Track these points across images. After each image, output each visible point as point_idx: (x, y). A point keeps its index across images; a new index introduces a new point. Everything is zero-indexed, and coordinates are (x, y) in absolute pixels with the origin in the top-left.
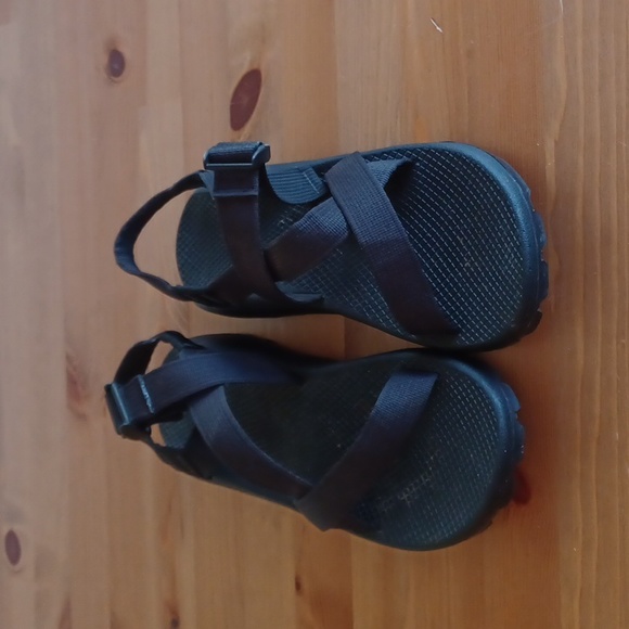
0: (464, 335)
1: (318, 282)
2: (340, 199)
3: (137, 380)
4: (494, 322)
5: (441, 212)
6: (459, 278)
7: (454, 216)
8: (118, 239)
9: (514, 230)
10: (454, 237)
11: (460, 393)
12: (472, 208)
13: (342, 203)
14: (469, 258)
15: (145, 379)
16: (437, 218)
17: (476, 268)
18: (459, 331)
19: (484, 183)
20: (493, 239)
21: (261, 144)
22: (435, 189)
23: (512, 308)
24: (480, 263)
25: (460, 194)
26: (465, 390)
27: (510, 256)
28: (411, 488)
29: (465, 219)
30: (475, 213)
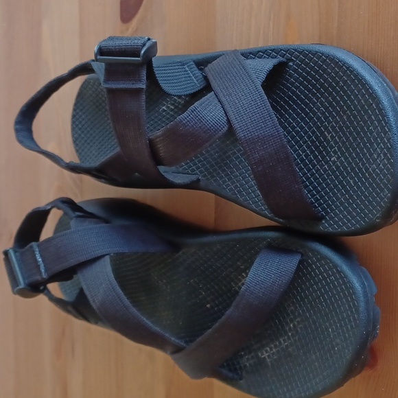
0: (327, 221)
1: (195, 164)
2: (221, 95)
3: (32, 247)
4: (358, 214)
5: (311, 109)
6: (325, 171)
7: (323, 113)
8: (17, 118)
9: (385, 133)
10: (322, 133)
11: (321, 273)
12: (341, 107)
13: (223, 99)
14: (335, 152)
15: (38, 246)
16: (307, 114)
17: (342, 163)
18: (323, 218)
19: (356, 86)
20: (362, 139)
21: (149, 39)
22: (306, 87)
23: (379, 204)
24: (346, 158)
25: (330, 94)
26: (326, 271)
27: (379, 156)
28: (271, 349)
29: (334, 117)
30: (345, 112)
